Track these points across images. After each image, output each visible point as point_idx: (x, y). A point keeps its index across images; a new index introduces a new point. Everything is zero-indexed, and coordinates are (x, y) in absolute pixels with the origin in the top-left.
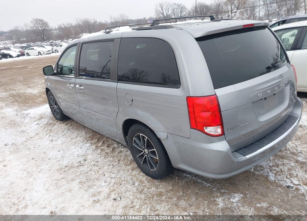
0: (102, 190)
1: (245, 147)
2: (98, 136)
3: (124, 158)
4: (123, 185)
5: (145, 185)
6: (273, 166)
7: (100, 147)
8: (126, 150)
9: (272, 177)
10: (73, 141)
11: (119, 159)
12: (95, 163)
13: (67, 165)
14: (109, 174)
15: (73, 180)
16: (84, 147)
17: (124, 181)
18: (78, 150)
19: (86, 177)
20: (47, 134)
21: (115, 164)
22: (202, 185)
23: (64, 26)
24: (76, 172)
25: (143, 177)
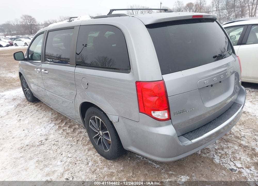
0: (56, 169)
1: (191, 132)
2: (62, 117)
3: (83, 139)
4: (78, 164)
5: (99, 165)
6: (219, 149)
7: (63, 127)
8: (85, 131)
9: (217, 160)
10: (40, 121)
11: (78, 139)
12: (56, 143)
13: (28, 144)
14: (66, 154)
15: (31, 159)
16: (48, 126)
17: (79, 160)
18: (41, 130)
19: (44, 156)
20: (16, 114)
21: (74, 144)
22: (151, 166)
23: (50, 22)
24: (35, 150)
25: (98, 157)
